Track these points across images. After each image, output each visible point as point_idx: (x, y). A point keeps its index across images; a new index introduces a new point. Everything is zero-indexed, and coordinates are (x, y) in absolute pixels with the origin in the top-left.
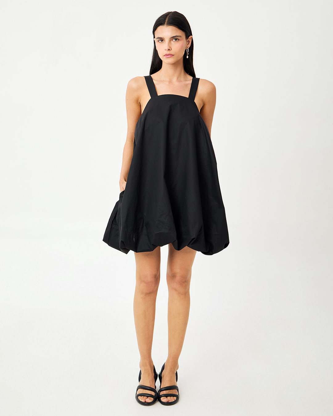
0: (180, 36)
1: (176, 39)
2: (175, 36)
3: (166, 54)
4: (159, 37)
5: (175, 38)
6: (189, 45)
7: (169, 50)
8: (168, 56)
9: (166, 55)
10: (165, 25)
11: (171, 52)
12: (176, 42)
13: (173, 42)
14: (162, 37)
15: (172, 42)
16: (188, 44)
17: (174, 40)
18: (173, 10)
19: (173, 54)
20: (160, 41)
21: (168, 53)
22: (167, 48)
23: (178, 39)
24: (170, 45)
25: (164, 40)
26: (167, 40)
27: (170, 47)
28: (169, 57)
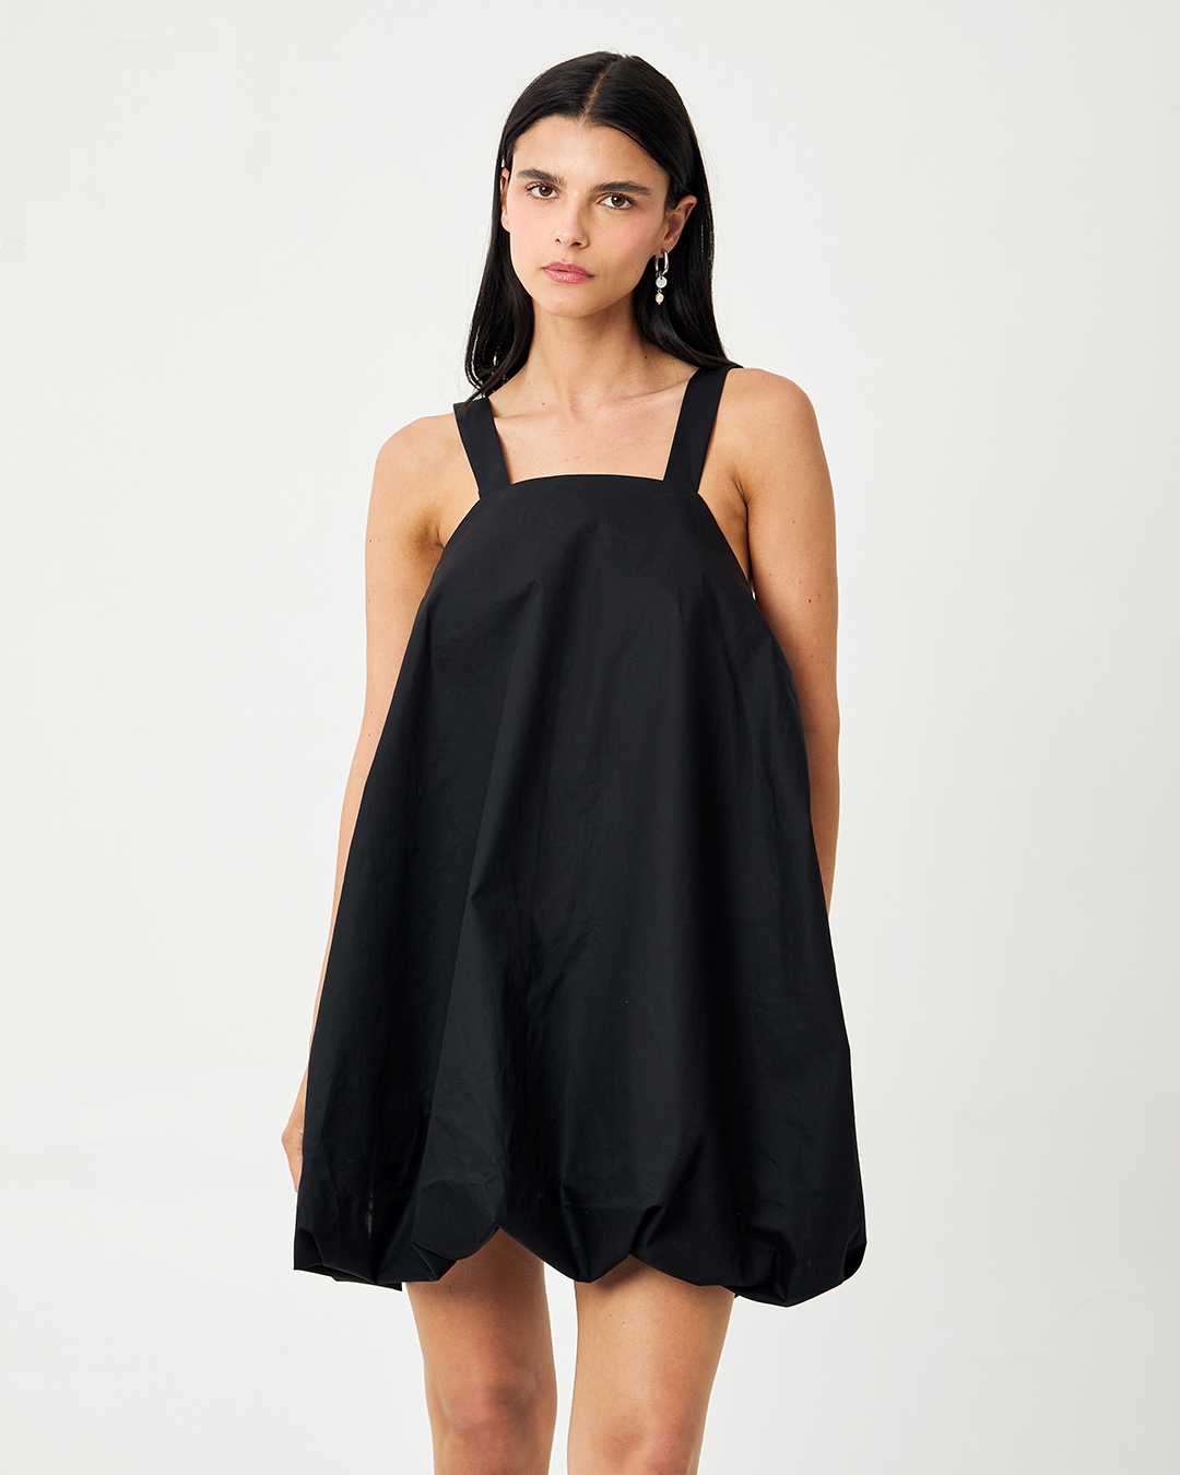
0: (643, 190)
1: (618, 201)
2: (621, 186)
3: (554, 264)
4: (539, 168)
5: (619, 195)
6: (671, 239)
7: (578, 244)
8: (560, 276)
9: (559, 269)
10: (583, 119)
11: (587, 260)
12: (618, 212)
13: (605, 211)
14: (552, 173)
15: (598, 210)
16: (667, 236)
17: (609, 202)
18: (625, 50)
19: (590, 267)
20: (536, 192)
21: (569, 258)
22: (567, 235)
23: (631, 202)
24: (584, 221)
25: (557, 190)
26: (573, 196)
27: (586, 235)
28: (565, 282)
